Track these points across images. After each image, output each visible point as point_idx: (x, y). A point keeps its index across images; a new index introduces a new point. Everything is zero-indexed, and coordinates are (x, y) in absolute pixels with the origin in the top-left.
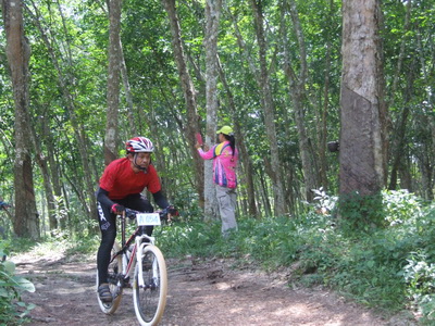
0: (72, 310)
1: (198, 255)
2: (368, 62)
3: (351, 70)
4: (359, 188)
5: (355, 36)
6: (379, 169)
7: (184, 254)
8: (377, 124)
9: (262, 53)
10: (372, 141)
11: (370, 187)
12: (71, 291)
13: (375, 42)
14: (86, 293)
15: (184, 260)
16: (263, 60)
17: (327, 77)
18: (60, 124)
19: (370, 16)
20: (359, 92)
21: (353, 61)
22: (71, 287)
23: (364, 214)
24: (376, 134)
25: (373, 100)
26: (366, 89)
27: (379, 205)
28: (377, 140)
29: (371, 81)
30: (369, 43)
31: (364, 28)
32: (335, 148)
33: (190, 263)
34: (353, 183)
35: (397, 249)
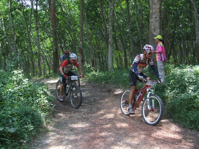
1: (106, 83)
2: (157, 24)
3: (152, 27)
5: (154, 16)
7: (101, 82)
13: (160, 18)
15: (101, 84)
19: (158, 10)
20: (155, 33)
21: (153, 24)
26: (157, 33)
29: (158, 30)
30: (158, 19)
31: (156, 14)
33: (103, 85)
35: (162, 87)
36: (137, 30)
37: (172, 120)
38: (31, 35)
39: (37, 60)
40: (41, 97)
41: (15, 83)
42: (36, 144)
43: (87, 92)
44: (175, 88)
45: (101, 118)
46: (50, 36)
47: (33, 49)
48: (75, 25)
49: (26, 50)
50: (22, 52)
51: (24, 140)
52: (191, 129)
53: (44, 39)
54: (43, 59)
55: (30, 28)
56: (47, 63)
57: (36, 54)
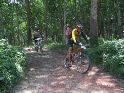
0: (38, 61)
1: (62, 49)
2: (96, 12)
3: (93, 14)
4: (93, 37)
5: (93, 7)
6: (97, 33)
7: (59, 49)
8: (97, 25)
9: (76, 6)
10: (96, 28)
11: (95, 37)
12: (38, 57)
13: (97, 8)
14: (40, 57)
15: (59, 50)
16: (76, 7)
17: (88, 12)
18: (36, 20)
19: (96, 3)
20: (94, 18)
21: (93, 12)
22: (38, 56)
23: (94, 42)
24: (97, 27)
25: (97, 20)
26: (95, 18)
27: (97, 41)
28: (97, 28)
29: (96, 16)
30: (96, 8)
31: (95, 5)
32: (89, 29)
33: (60, 51)
34: (92, 36)
35: (100, 51)
36: (80, 18)
37: (109, 73)
38: (13, 20)
39: (16, 36)
40: (20, 57)
41: (3, 47)
42: (18, 89)
43: (50, 55)
44: (109, 52)
45: (61, 71)
46: (25, 21)
47: (14, 29)
48: (41, 14)
49: (10, 29)
50: (7, 31)
51: (10, 85)
52: (122, 79)
53: (22, 22)
54: (21, 35)
55: (13, 16)
56: (23, 38)
57: (16, 32)
